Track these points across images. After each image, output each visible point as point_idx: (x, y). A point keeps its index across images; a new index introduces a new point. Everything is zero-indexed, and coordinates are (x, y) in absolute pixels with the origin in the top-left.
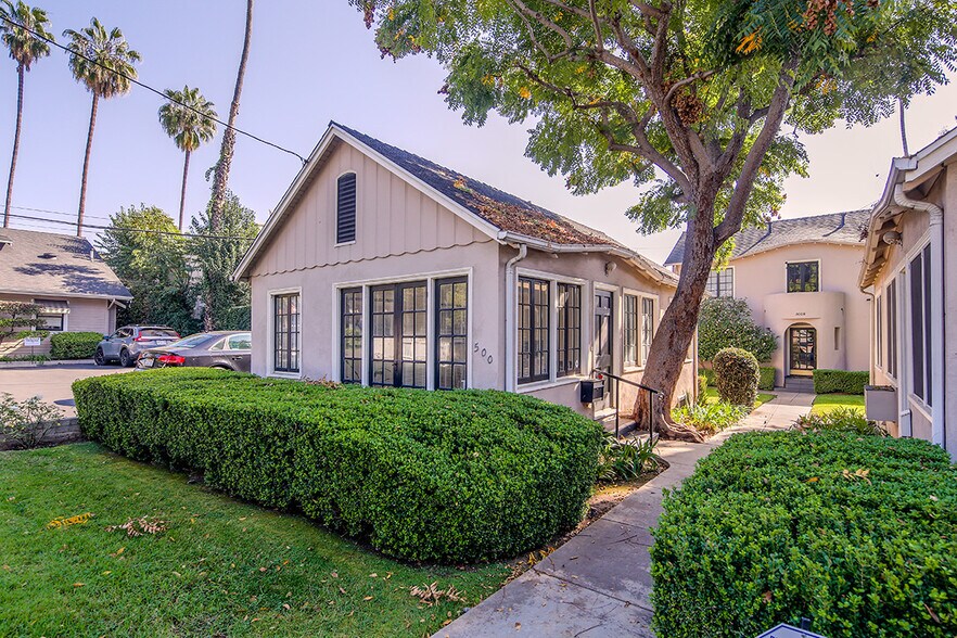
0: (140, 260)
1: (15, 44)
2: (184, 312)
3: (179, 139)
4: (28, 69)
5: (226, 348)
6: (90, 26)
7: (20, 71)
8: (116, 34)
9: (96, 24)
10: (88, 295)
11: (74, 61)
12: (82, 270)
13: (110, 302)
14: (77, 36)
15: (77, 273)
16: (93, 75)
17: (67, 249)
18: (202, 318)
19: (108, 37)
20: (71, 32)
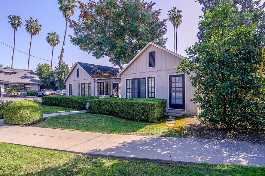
0: (44, 75)
1: (13, 25)
2: (54, 86)
3: (51, 44)
4: (17, 30)
5: (62, 92)
6: (30, 20)
7: (15, 31)
8: (36, 21)
9: (32, 19)
10: (35, 83)
11: (27, 27)
12: (32, 77)
13: (38, 84)
14: (28, 22)
15: (32, 78)
16: (31, 31)
17: (29, 73)
18: (58, 87)
19: (35, 22)
20: (26, 21)
